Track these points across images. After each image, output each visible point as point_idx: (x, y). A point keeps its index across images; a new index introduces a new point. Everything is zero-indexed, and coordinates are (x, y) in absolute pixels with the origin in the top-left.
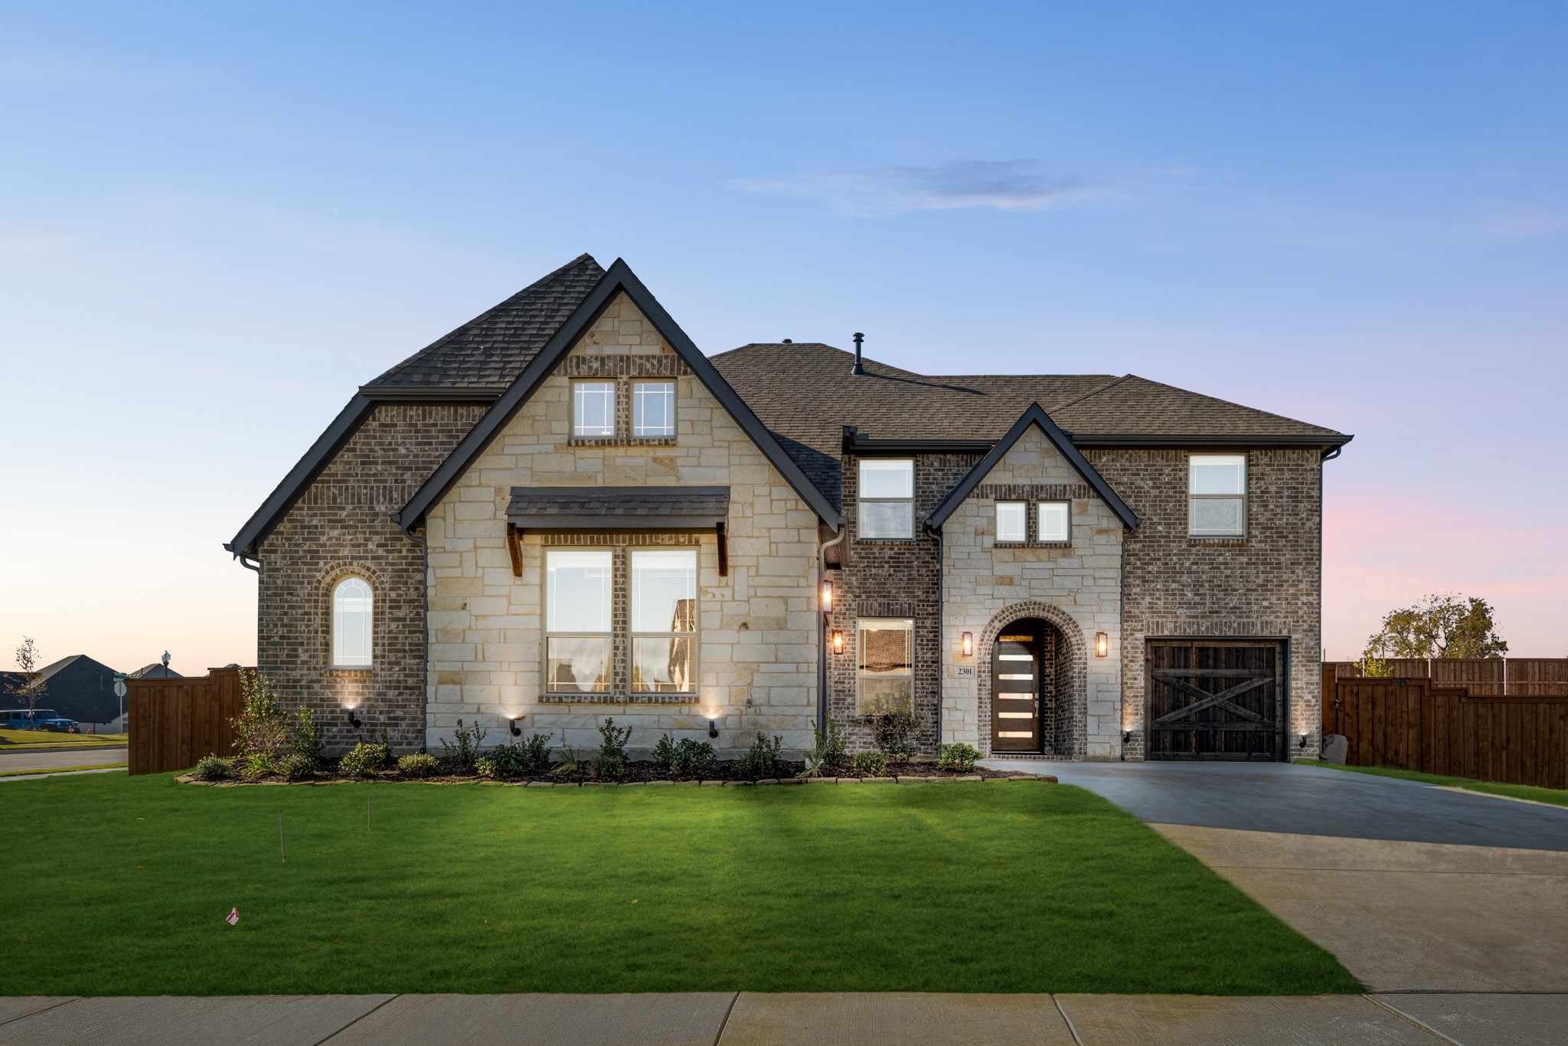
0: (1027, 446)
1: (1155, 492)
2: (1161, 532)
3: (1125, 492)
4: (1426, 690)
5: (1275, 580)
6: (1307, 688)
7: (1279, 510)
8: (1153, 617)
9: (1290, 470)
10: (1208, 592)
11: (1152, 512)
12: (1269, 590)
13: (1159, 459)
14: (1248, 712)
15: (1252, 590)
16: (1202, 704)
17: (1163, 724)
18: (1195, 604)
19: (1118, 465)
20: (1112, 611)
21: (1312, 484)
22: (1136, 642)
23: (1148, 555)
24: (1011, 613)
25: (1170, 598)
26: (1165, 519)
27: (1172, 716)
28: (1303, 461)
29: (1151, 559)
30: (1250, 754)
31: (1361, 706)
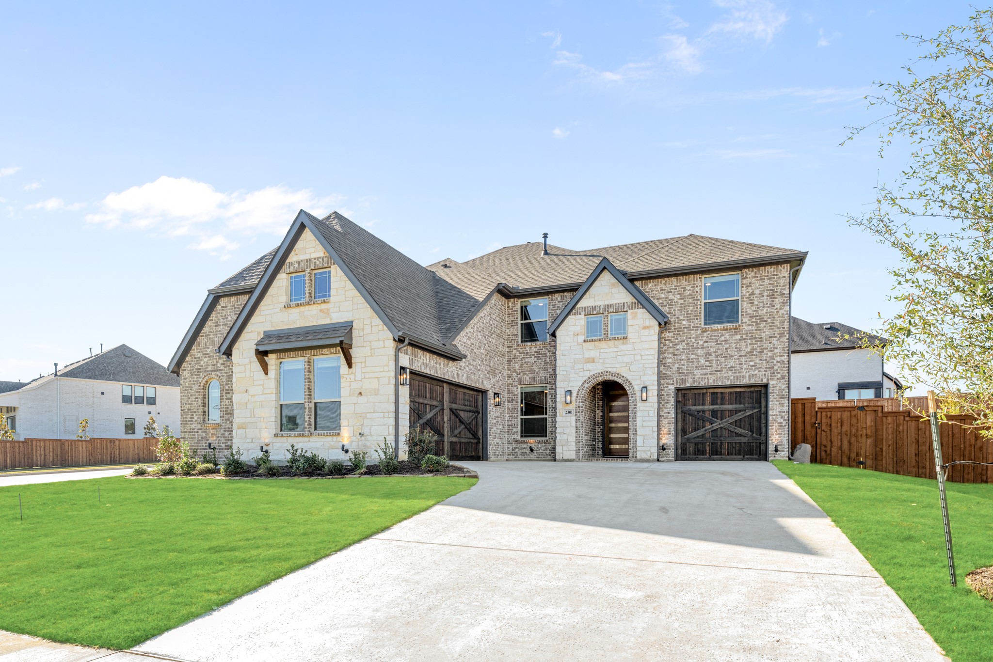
0: (602, 283)
1: (682, 301)
2: (685, 325)
3: (662, 303)
4: (879, 413)
5: (758, 348)
6: (779, 415)
7: (761, 305)
8: (680, 376)
9: (769, 279)
10: (714, 359)
11: (679, 314)
12: (755, 355)
13: (684, 282)
14: (743, 431)
15: (743, 356)
16: (713, 427)
17: (688, 439)
18: (706, 366)
19: (659, 287)
20: (652, 374)
21: (783, 286)
22: (669, 391)
23: (677, 339)
24: (594, 379)
25: (690, 364)
26: (687, 317)
27: (694, 434)
28: (777, 272)
29: (679, 342)
30: (744, 457)
31: (833, 425)
